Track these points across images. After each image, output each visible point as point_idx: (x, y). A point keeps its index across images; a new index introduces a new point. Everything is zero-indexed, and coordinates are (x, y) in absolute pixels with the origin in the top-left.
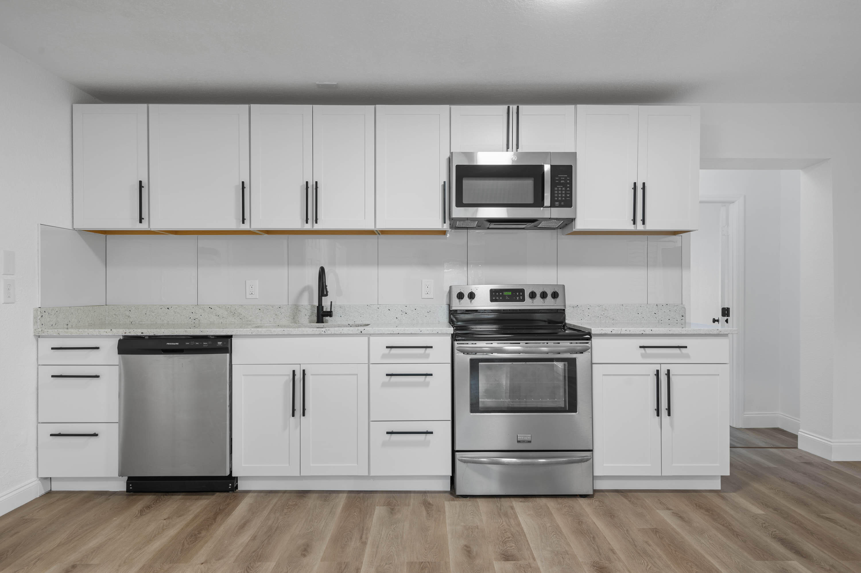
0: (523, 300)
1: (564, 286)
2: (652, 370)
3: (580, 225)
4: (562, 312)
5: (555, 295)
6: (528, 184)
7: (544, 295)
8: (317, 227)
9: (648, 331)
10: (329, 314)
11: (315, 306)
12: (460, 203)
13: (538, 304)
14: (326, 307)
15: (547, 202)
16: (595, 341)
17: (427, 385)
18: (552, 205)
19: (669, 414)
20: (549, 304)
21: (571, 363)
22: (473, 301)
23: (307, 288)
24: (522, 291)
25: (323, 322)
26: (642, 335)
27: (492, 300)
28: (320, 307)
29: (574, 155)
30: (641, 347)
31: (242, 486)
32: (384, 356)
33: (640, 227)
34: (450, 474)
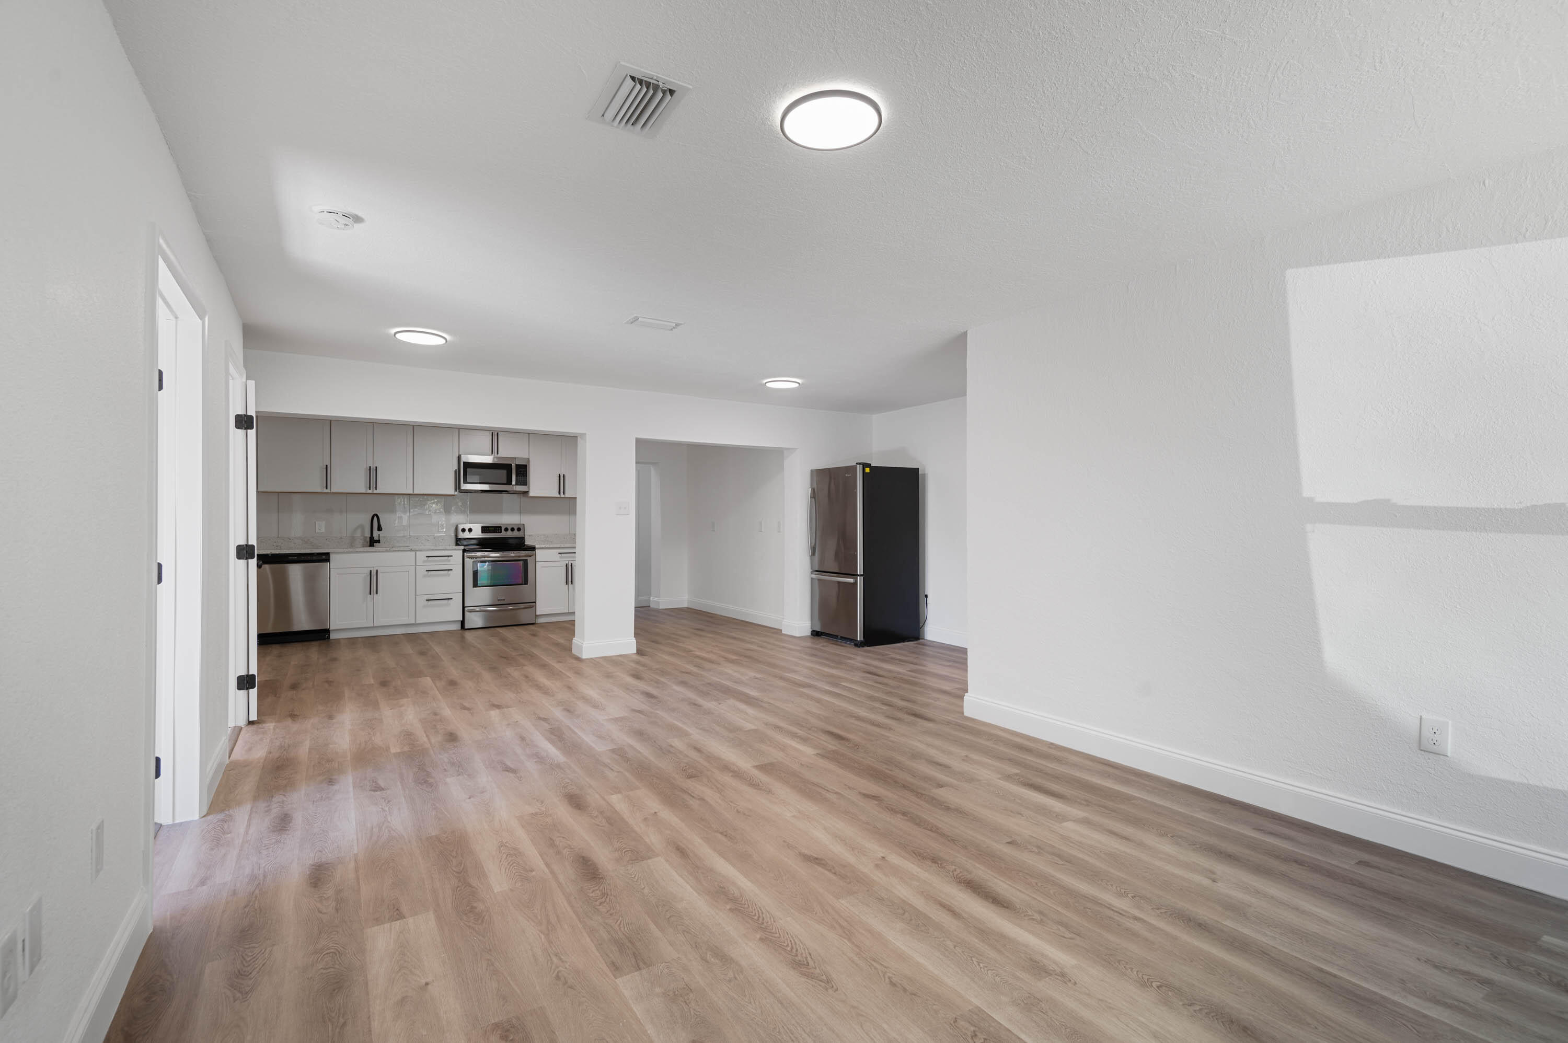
0: (501, 532)
1: (524, 525)
2: (564, 563)
3: (531, 494)
4: (523, 539)
5: (519, 529)
6: (504, 472)
7: (513, 529)
8: (375, 492)
9: (562, 546)
10: (378, 541)
11: (366, 537)
12: (465, 482)
13: (509, 534)
14: (376, 538)
15: (514, 483)
16: (537, 551)
17: (449, 575)
18: (517, 484)
19: (572, 584)
20: (516, 534)
21: (526, 562)
22: (471, 533)
23: (362, 527)
24: (500, 527)
25: (373, 546)
26: (559, 548)
27: (482, 533)
28: (372, 537)
29: (528, 460)
30: (559, 553)
31: (333, 636)
32: (424, 561)
33: (563, 496)
34: (461, 619)
